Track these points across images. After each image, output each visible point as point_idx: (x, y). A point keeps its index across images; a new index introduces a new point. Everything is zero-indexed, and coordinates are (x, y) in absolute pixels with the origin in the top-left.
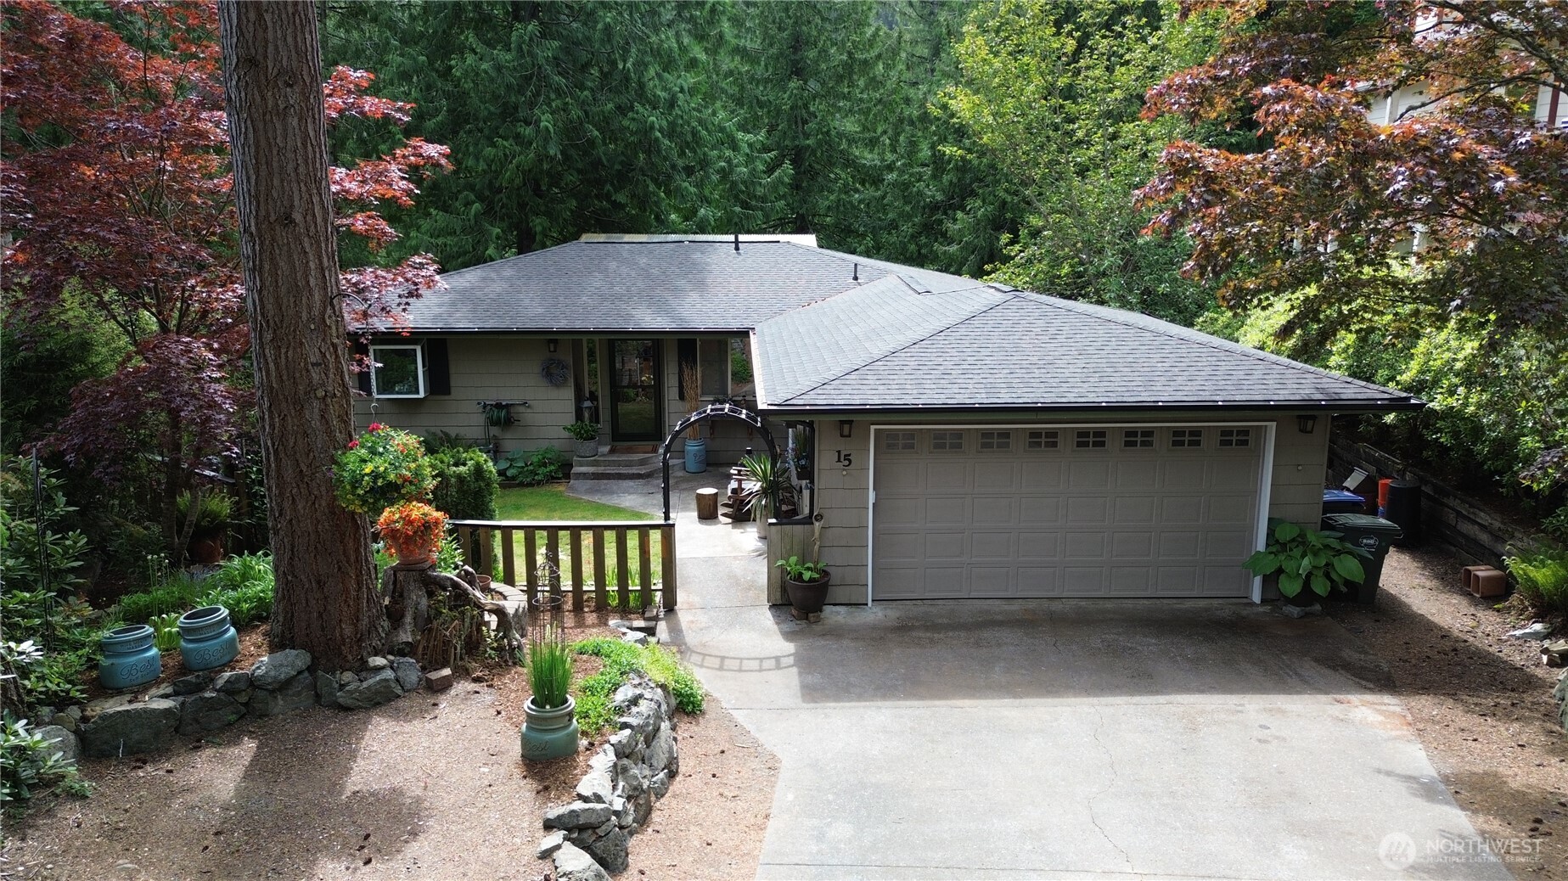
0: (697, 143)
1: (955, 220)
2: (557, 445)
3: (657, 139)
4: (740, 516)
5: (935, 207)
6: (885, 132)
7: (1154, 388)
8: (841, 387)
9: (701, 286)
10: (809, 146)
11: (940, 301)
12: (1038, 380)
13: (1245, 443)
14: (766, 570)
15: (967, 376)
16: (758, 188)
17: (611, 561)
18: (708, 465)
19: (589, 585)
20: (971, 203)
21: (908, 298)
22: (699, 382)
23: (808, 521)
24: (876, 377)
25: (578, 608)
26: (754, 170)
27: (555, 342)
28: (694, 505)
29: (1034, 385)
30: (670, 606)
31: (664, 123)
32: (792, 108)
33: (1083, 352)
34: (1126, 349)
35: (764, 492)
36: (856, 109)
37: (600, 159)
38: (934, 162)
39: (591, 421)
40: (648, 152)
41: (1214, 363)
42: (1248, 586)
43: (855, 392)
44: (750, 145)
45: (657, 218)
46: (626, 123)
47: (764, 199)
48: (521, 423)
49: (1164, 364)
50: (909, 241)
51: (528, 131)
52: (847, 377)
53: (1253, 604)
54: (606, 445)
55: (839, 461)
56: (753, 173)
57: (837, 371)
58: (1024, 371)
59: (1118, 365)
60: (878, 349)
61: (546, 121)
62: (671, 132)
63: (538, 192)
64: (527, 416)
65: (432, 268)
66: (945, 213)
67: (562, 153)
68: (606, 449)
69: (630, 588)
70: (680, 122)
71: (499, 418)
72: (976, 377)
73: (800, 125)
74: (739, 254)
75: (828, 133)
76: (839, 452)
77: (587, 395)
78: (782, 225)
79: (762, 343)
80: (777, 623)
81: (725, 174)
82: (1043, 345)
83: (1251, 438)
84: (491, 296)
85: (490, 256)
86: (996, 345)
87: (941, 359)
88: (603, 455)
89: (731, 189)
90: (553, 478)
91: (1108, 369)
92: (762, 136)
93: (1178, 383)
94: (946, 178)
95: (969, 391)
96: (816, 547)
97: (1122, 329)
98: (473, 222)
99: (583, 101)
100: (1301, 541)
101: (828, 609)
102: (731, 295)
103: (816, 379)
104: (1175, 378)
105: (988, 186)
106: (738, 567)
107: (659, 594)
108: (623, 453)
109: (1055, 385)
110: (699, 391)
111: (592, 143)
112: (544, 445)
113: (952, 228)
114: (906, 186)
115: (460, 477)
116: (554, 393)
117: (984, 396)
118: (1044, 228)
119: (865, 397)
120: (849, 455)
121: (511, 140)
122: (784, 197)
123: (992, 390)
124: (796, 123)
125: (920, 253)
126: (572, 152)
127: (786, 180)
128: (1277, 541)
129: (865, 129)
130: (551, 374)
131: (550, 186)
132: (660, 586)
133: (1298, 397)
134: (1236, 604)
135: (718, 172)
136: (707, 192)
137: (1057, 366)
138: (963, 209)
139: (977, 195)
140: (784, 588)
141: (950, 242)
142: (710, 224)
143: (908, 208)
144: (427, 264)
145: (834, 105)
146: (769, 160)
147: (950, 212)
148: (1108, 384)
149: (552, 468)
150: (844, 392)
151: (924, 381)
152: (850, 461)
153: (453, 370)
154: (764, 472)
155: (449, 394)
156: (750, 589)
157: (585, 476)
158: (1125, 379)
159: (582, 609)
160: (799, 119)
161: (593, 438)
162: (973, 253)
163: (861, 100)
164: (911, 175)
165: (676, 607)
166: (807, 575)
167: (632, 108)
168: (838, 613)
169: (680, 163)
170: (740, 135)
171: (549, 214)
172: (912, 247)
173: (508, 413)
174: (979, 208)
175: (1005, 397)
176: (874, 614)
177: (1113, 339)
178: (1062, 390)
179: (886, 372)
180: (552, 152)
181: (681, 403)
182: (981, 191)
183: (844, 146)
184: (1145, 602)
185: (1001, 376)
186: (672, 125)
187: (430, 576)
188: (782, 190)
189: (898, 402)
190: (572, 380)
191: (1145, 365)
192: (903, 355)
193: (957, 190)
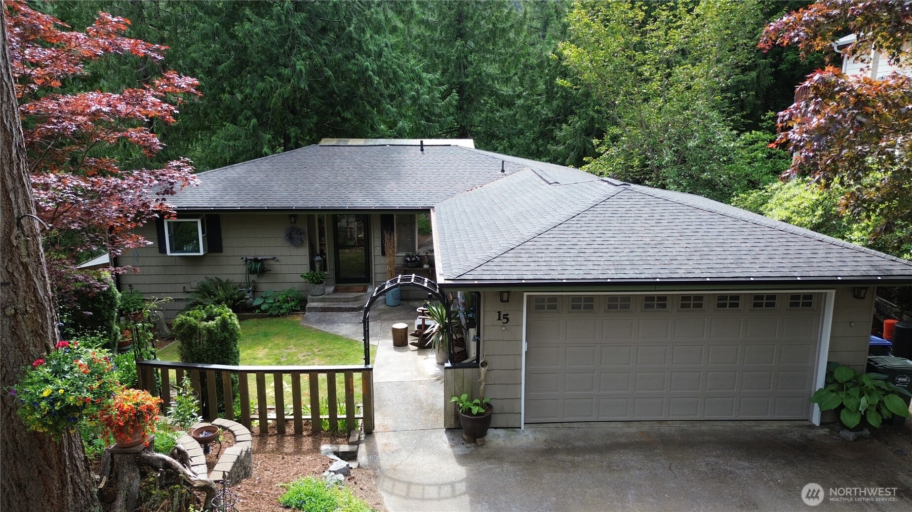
0: (397, 79)
1: (561, 129)
2: (297, 287)
3: (370, 76)
4: (423, 345)
5: (547, 121)
6: (516, 74)
7: (744, 265)
8: (501, 264)
9: (397, 176)
10: (468, 82)
11: (567, 190)
12: (653, 258)
13: (810, 304)
14: (443, 394)
15: (598, 254)
16: (436, 108)
17: (323, 394)
18: (402, 300)
19: (307, 415)
20: (572, 119)
21: (542, 187)
22: (396, 244)
23: (476, 364)
24: (527, 255)
25: (298, 432)
26: (433, 96)
27: (295, 216)
28: (391, 334)
29: (651, 262)
30: (369, 430)
31: (375, 67)
32: (457, 58)
33: (683, 234)
34: (714, 232)
35: (440, 330)
36: (498, 59)
37: (334, 90)
38: (547, 93)
39: (321, 270)
40: (365, 86)
41: (785, 244)
42: (809, 411)
43: (513, 268)
44: (431, 81)
45: (372, 128)
46: (350, 66)
47: (440, 115)
48: (271, 272)
49: (746, 244)
50: (531, 143)
51: (286, 72)
52: (505, 255)
53: (813, 427)
54: (330, 285)
55: (499, 319)
56: (433, 99)
57: (497, 250)
58: (640, 250)
59: (711, 245)
60: (528, 231)
61: (300, 65)
62: (380, 72)
63: (293, 111)
64: (276, 267)
65: (186, 170)
66: (554, 125)
67: (309, 86)
68: (331, 289)
69: (339, 416)
70: (385, 65)
71: (256, 269)
72: (605, 255)
73: (462, 68)
74: (423, 154)
75: (480, 74)
76: (499, 313)
77: (318, 252)
78: (451, 132)
79: (439, 219)
80: (452, 446)
81: (414, 99)
82: (652, 228)
83: (814, 301)
84: (252, 184)
85: (265, 153)
86: (616, 228)
87: (576, 240)
88: (329, 294)
89: (419, 109)
90: (294, 311)
91: (705, 249)
92: (438, 75)
93: (762, 260)
94: (555, 103)
95: (600, 267)
96: (482, 387)
97: (707, 215)
98: (251, 131)
99: (322, 52)
100: (856, 382)
101: (491, 432)
102: (418, 183)
103: (481, 256)
104: (758, 256)
105: (582, 108)
106: (422, 391)
107: (360, 422)
108: (343, 292)
109: (667, 262)
110: (396, 250)
111: (328, 79)
112: (288, 287)
113: (559, 134)
114: (530, 108)
115: (209, 330)
116: (295, 251)
117: (613, 271)
118: (622, 135)
119: (520, 272)
120: (507, 315)
121: (275, 78)
122: (452, 114)
123: (620, 267)
124: (460, 68)
125: (538, 150)
126: (315, 85)
127: (454, 102)
128: (835, 381)
129: (503, 72)
130: (293, 238)
131: (302, 106)
132: (362, 415)
133: (858, 274)
134: (799, 426)
135: (410, 99)
136: (403, 111)
137: (665, 246)
138: (566, 123)
139: (575, 114)
140: (457, 416)
141: (558, 143)
142: (406, 131)
143: (531, 122)
144: (184, 166)
145: (483, 57)
146: (442, 90)
147: (557, 124)
148: (708, 261)
149: (293, 303)
150: (504, 268)
151: (565, 259)
152: (508, 320)
153: (223, 236)
154: (441, 316)
155: (222, 252)
156: (431, 413)
157: (315, 309)
158: (720, 257)
159: (301, 433)
160: (462, 65)
161: (321, 282)
162: (573, 150)
163: (501, 54)
164: (533, 101)
165: (374, 431)
166: (475, 410)
167: (354, 57)
168: (499, 436)
169: (386, 92)
170: (424, 75)
171: (300, 125)
172: (533, 147)
173: (262, 265)
174: (577, 122)
175: (630, 274)
176: (526, 437)
177: (704, 223)
178: (673, 266)
179: (536, 251)
180: (302, 86)
181: (383, 258)
182: (578, 111)
183: (490, 82)
184: (731, 424)
185: (624, 254)
186: (380, 67)
187: (143, 458)
188: (452, 110)
189: (546, 277)
190: (307, 243)
191: (732, 245)
192: (547, 236)
193: (562, 110)
